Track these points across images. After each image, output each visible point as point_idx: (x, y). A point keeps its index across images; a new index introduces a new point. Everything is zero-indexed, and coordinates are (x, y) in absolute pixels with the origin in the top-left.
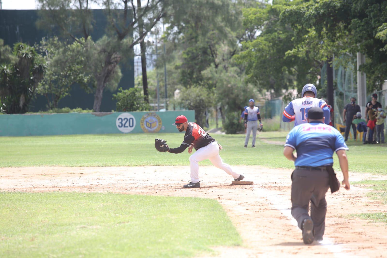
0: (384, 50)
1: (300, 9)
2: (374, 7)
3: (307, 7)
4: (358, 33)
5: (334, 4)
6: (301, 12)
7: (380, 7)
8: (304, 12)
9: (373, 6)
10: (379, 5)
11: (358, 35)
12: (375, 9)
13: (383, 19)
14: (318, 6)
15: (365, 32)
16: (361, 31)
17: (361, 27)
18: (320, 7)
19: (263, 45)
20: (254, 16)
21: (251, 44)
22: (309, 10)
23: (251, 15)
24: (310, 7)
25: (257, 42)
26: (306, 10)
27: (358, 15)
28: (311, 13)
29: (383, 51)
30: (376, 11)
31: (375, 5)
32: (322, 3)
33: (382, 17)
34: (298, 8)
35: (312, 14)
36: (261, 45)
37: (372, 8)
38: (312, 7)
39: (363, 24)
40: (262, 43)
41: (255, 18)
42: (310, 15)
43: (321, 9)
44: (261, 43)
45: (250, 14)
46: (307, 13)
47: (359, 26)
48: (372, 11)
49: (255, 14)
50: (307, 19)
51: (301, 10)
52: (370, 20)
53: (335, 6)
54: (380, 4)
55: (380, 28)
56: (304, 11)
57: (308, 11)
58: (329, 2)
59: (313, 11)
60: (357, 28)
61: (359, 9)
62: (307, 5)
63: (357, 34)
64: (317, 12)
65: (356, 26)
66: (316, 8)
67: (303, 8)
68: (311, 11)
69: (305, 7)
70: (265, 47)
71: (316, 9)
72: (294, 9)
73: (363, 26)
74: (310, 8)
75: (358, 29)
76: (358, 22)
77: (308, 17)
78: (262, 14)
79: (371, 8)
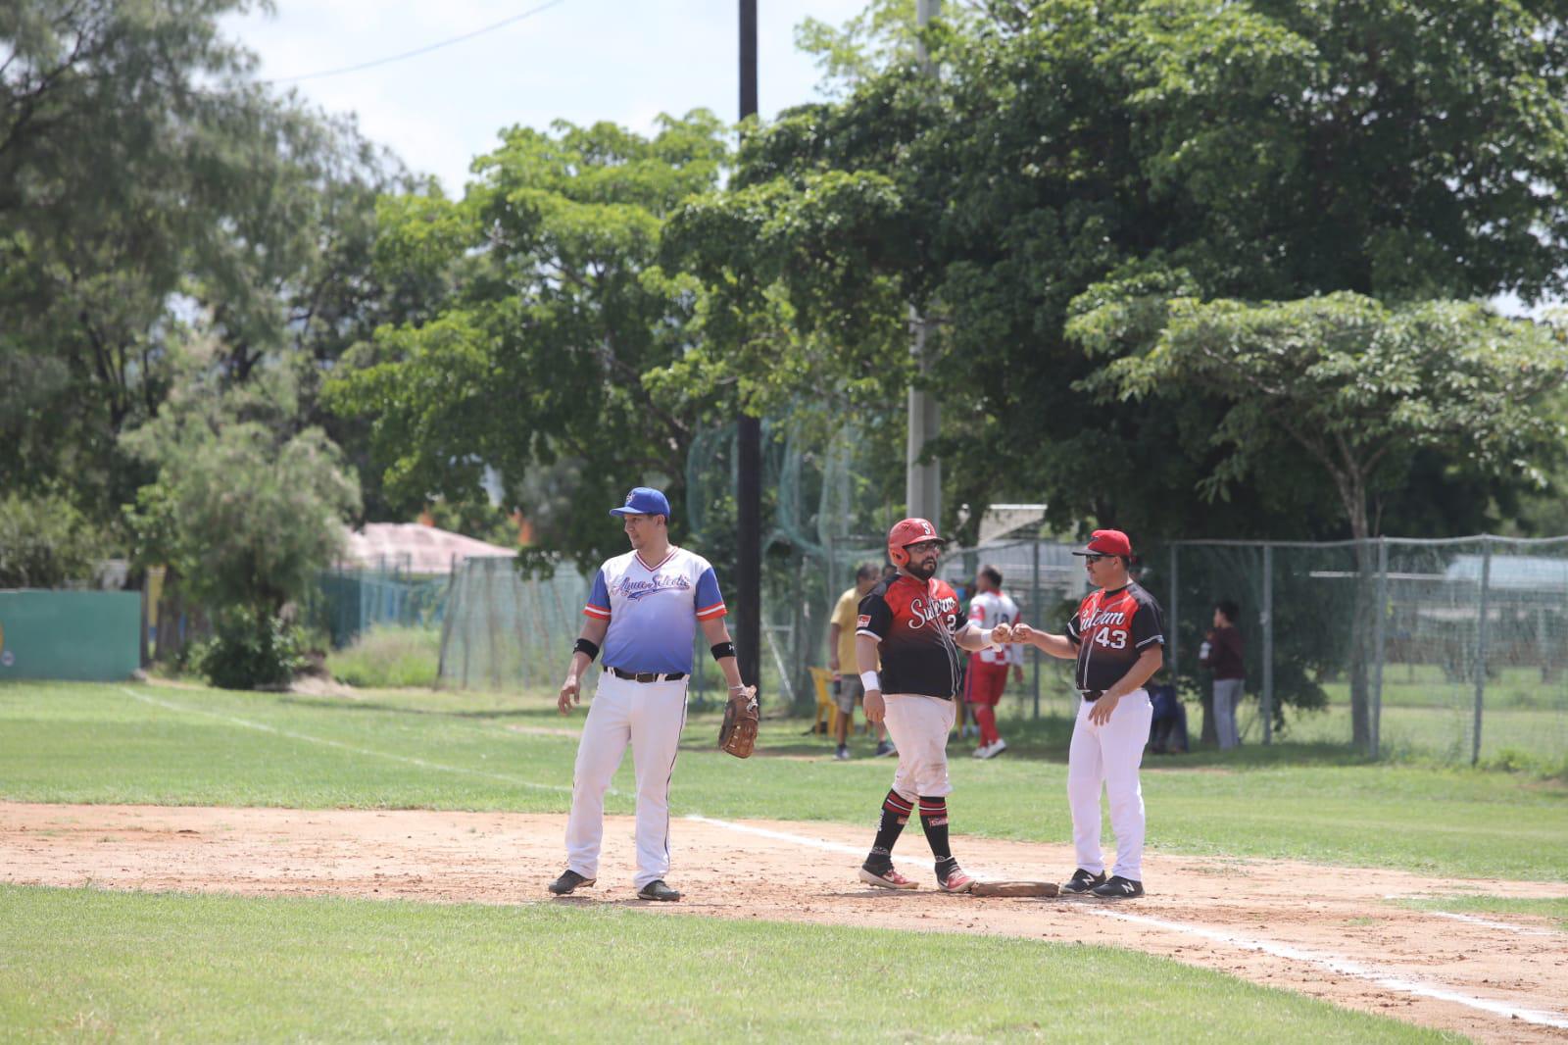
0: (1090, 387)
1: (741, 210)
2: (1038, 221)
3: (768, 203)
4: (976, 317)
5: (880, 194)
6: (746, 219)
7: (1062, 218)
8: (759, 223)
9: (1031, 216)
10: (1054, 212)
11: (977, 325)
12: (1040, 228)
13: (1077, 265)
14: (815, 200)
15: (1000, 314)
16: (985, 310)
17: (985, 295)
18: (821, 205)
19: (467, 344)
20: (427, 228)
21: (417, 337)
22: (777, 214)
23: (414, 224)
24: (776, 202)
25: (444, 329)
26: (766, 214)
27: (969, 246)
28: (789, 225)
29: (1085, 391)
30: (1045, 236)
31: (1037, 211)
32: (834, 188)
33: (1074, 261)
34: (735, 204)
35: (790, 231)
36: (460, 342)
37: (1030, 224)
38: (785, 204)
39: (991, 281)
40: (463, 334)
41: (431, 234)
42: (782, 234)
43: (828, 211)
44: (458, 337)
45: (408, 219)
46: (771, 227)
47: (976, 294)
48: (1031, 234)
49: (429, 220)
50: (770, 250)
51: (745, 214)
52: (1024, 268)
53: (882, 204)
54: (1059, 208)
55: (1077, 301)
56: (756, 217)
57: (772, 215)
58: (860, 188)
59: (794, 218)
60: (967, 296)
61: (974, 223)
62: (764, 196)
63: (970, 319)
64: (813, 223)
65: (966, 289)
66: (809, 206)
67: (754, 205)
68: (788, 218)
69: (759, 202)
70: (473, 349)
71: (808, 212)
72: (718, 208)
73: (991, 290)
74: (776, 208)
75: (974, 304)
76: (974, 276)
77: (776, 242)
78: (457, 219)
79: (1025, 221)
